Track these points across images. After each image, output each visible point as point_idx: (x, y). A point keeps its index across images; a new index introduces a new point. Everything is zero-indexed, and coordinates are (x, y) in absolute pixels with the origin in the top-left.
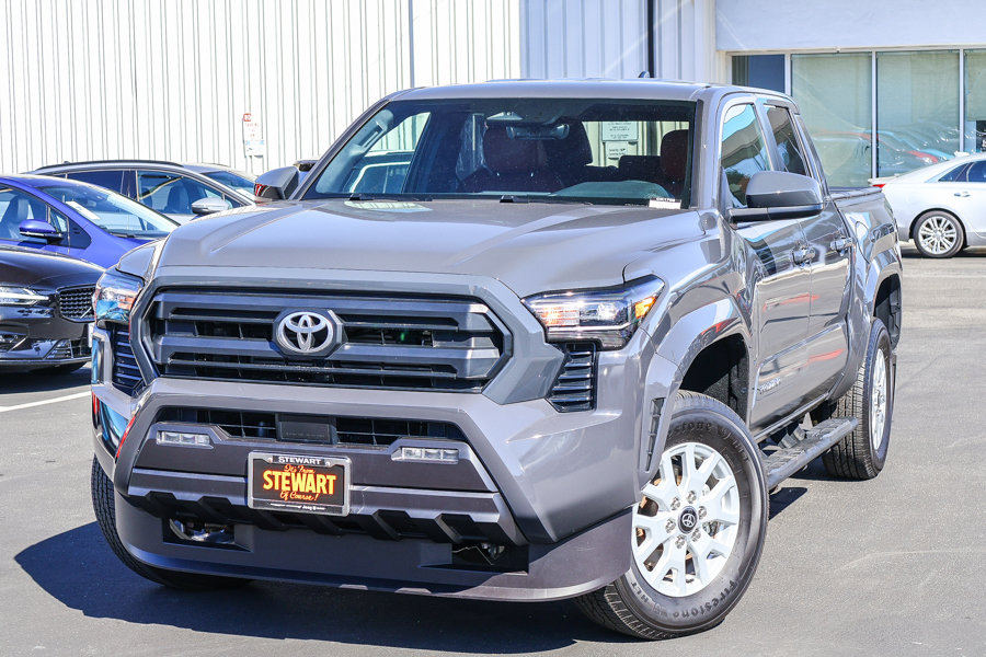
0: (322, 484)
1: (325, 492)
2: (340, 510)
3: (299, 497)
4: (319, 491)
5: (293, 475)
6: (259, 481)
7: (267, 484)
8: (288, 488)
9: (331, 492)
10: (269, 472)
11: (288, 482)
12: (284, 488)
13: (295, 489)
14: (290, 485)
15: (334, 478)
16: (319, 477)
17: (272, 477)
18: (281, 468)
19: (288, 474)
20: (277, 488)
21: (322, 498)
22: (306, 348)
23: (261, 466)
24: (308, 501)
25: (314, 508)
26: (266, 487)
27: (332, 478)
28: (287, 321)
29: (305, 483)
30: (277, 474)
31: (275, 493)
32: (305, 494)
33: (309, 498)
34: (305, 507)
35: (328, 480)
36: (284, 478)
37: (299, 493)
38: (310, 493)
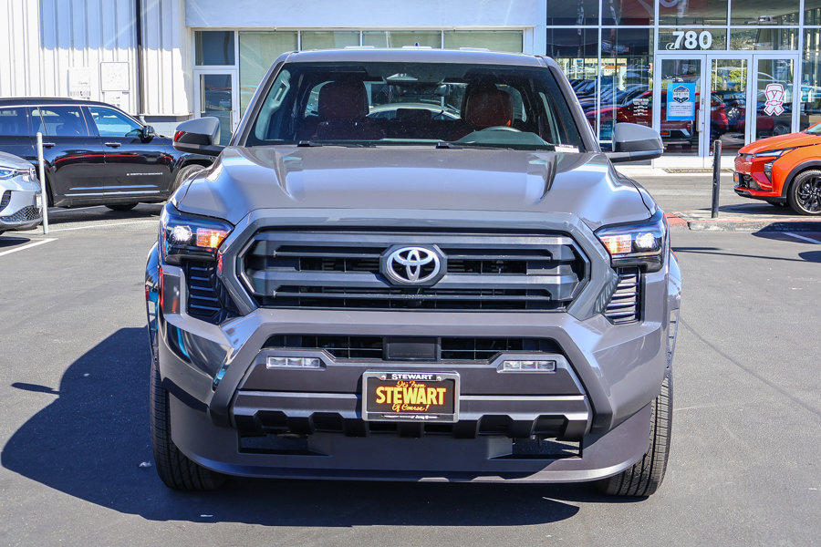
0: (433, 396)
1: (435, 402)
2: (452, 418)
3: (411, 408)
4: (429, 402)
5: (405, 390)
6: (373, 396)
7: (380, 398)
8: (401, 402)
9: (441, 402)
10: (382, 388)
11: (400, 396)
12: (396, 401)
13: (407, 402)
14: (402, 399)
15: (444, 390)
16: (429, 390)
17: (385, 393)
18: (394, 384)
19: (401, 390)
20: (389, 401)
21: (433, 409)
22: (414, 279)
23: (375, 382)
24: (419, 411)
25: (427, 417)
26: (378, 401)
27: (442, 391)
28: (396, 255)
29: (417, 396)
30: (389, 390)
31: (387, 407)
32: (416, 405)
33: (420, 409)
34: (417, 417)
35: (438, 393)
36: (396, 393)
37: (410, 405)
38: (421, 404)
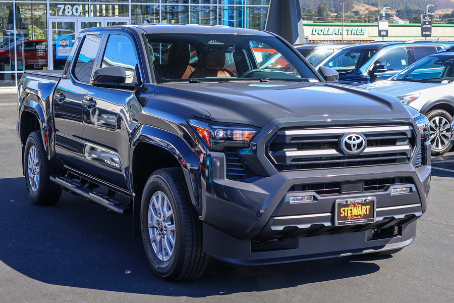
0: (365, 210)
1: (365, 214)
2: (373, 220)
3: (355, 217)
4: (363, 214)
5: (353, 208)
6: (340, 213)
7: (342, 214)
8: (351, 215)
9: (368, 213)
10: (343, 209)
11: (351, 212)
12: (349, 215)
13: (353, 214)
14: (351, 213)
15: (369, 206)
16: (363, 207)
17: (344, 211)
18: (348, 206)
19: (351, 208)
20: (346, 215)
21: (365, 216)
23: (340, 206)
24: (359, 219)
25: (363, 221)
26: (342, 215)
27: (368, 207)
28: (346, 139)
29: (358, 211)
30: (346, 209)
31: (345, 218)
32: (358, 216)
33: (359, 217)
34: (359, 222)
35: (366, 208)
36: (349, 210)
37: (355, 216)
38: (360, 215)
